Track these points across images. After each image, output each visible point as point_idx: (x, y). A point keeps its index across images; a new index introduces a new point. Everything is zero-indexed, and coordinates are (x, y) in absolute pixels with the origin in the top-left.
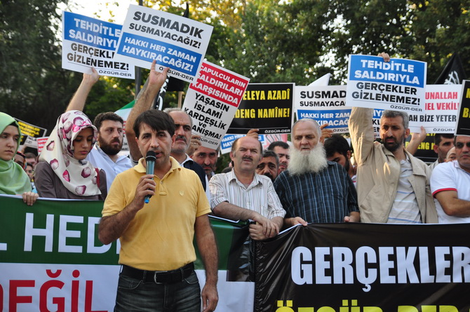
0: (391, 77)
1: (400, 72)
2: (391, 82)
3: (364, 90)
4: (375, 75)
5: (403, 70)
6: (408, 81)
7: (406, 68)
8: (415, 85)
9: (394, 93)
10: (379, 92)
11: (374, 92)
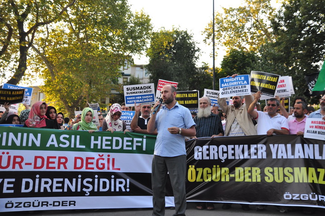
0: (235, 83)
1: (239, 81)
2: (235, 85)
3: (226, 91)
4: (229, 84)
5: (240, 79)
6: (242, 83)
7: (241, 78)
8: (245, 84)
9: (237, 89)
10: (231, 90)
11: (229, 91)
